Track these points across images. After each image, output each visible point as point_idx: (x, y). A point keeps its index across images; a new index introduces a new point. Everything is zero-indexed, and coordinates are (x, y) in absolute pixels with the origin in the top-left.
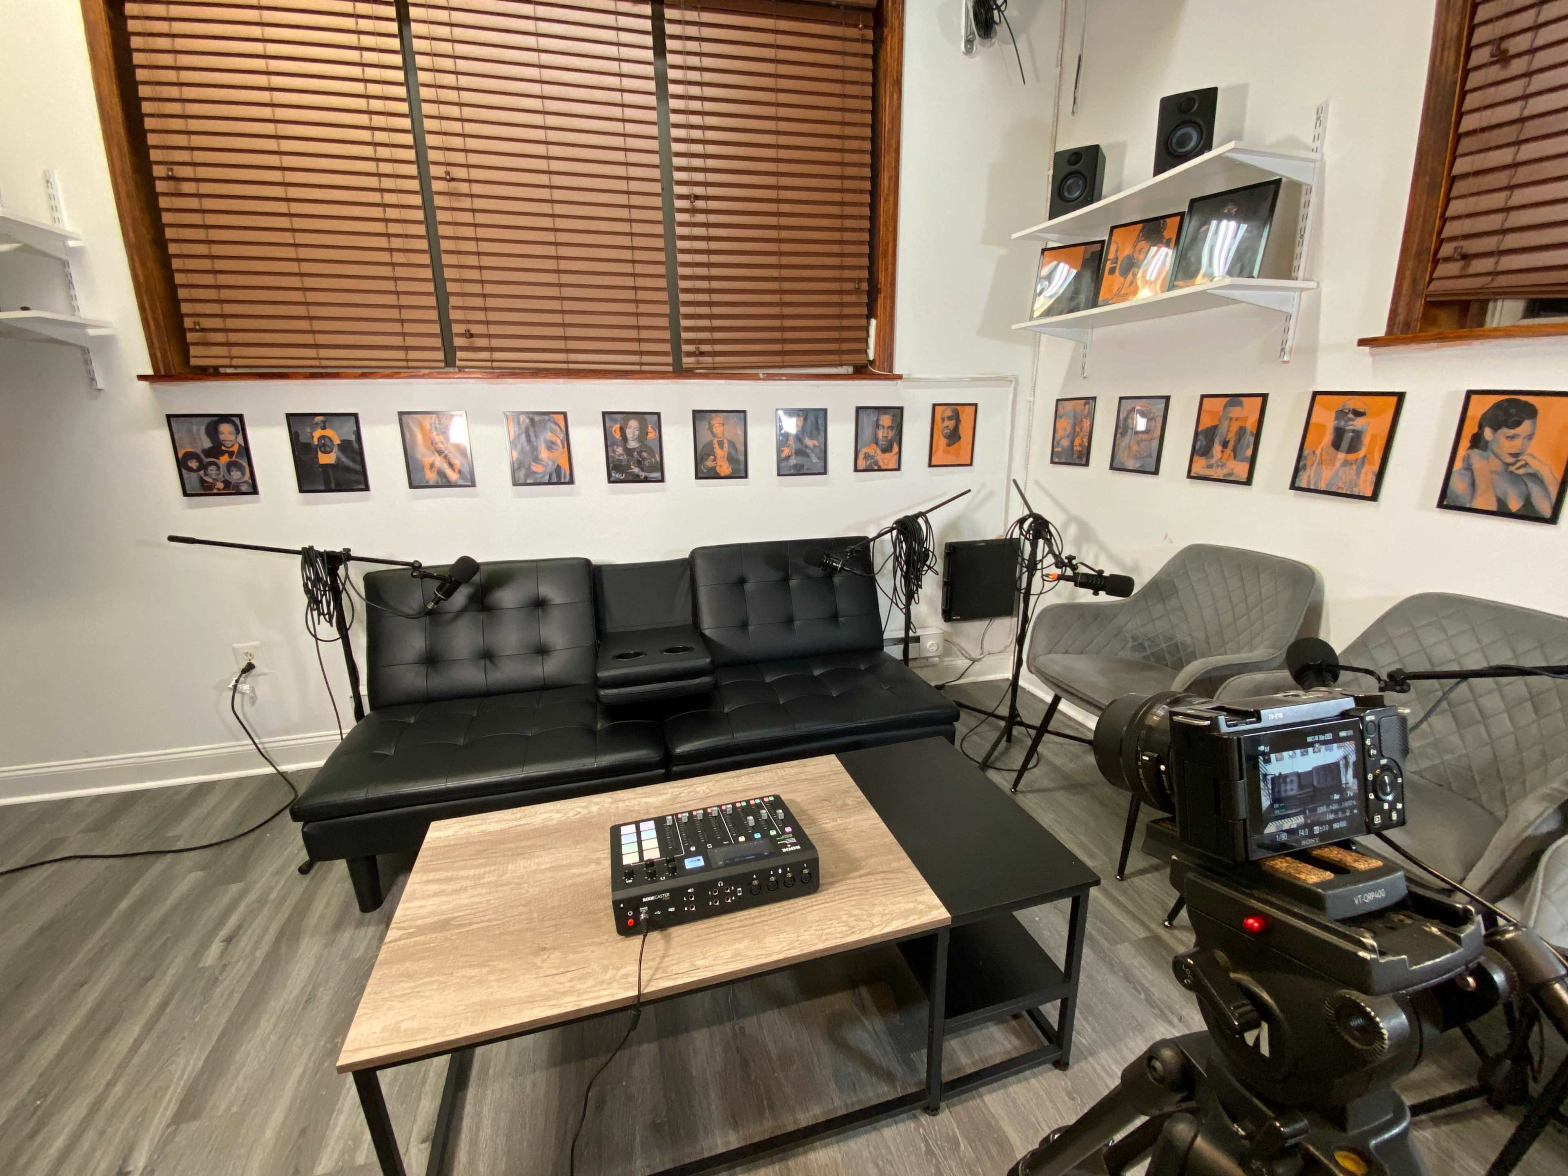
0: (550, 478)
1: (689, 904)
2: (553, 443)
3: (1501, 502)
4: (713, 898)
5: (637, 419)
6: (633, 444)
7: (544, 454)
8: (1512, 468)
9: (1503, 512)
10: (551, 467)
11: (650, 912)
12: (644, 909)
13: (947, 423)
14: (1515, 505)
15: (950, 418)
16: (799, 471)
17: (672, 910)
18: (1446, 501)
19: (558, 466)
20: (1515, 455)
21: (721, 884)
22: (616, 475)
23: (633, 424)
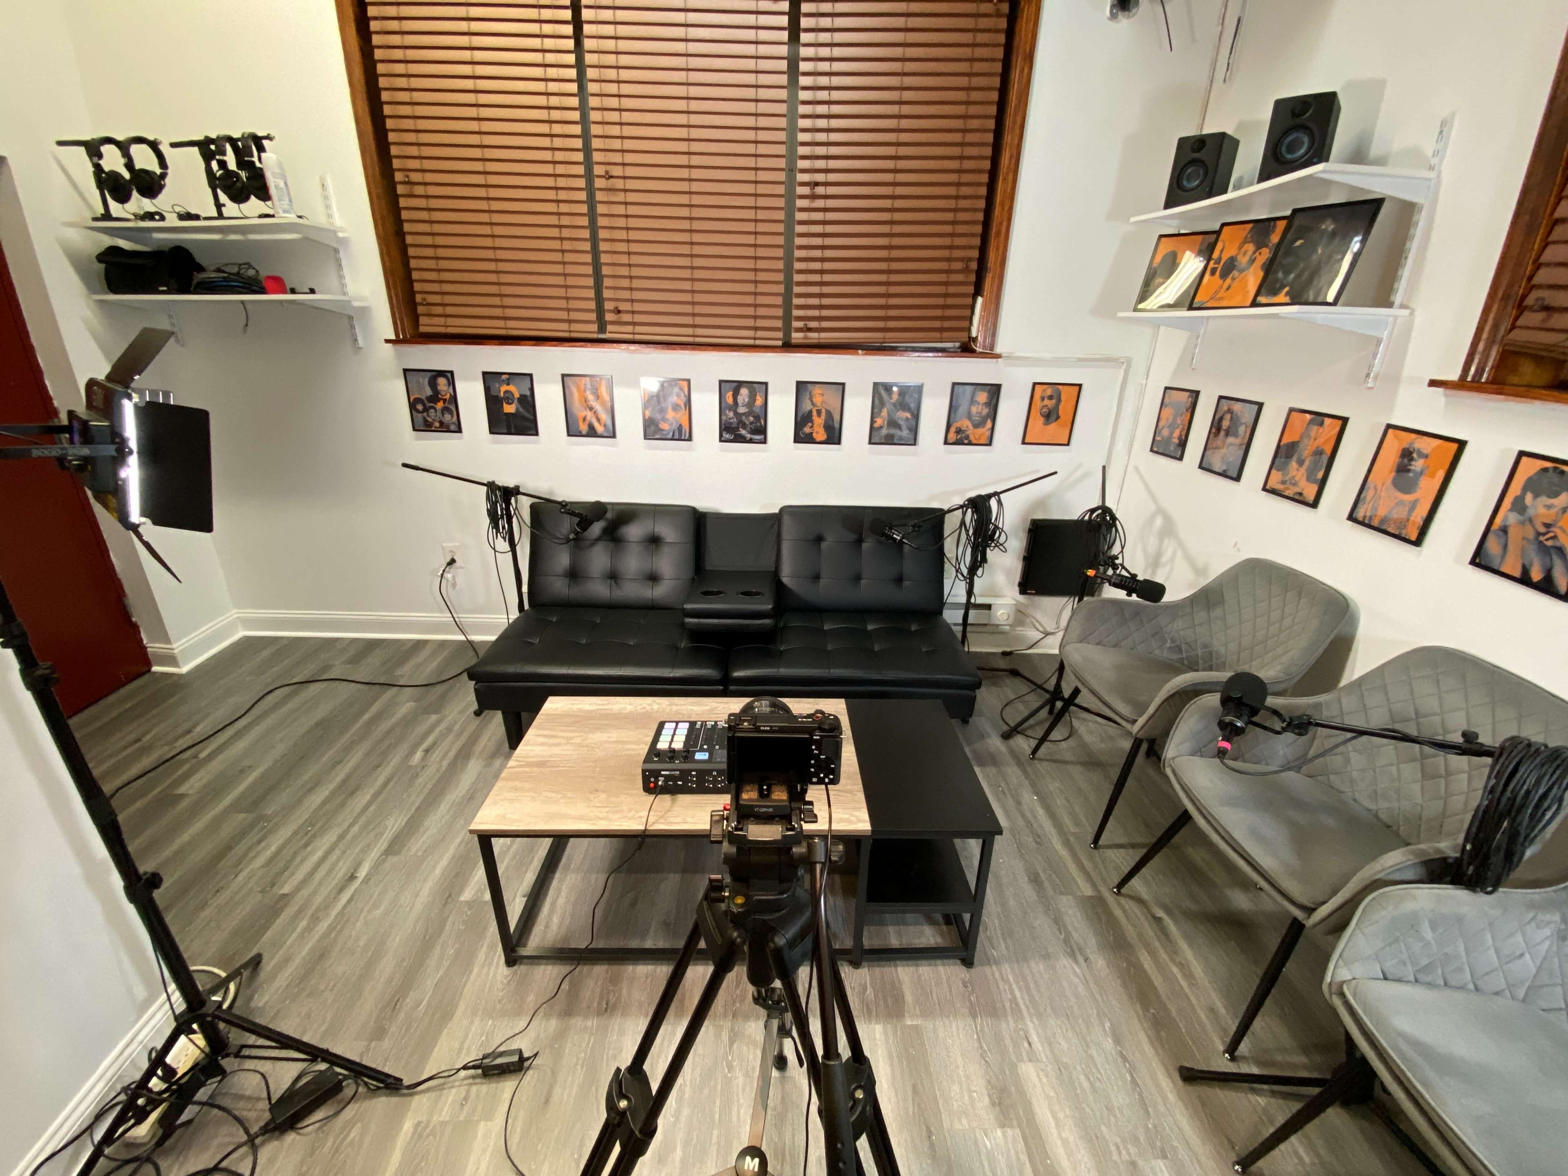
0: (673, 435)
1: (692, 782)
2: (677, 405)
3: (1525, 571)
4: (708, 781)
5: (747, 388)
6: (742, 410)
7: (670, 415)
8: (1542, 538)
9: (1524, 580)
10: (675, 426)
11: (665, 781)
12: (661, 779)
13: (1046, 402)
14: (1536, 575)
15: (1050, 398)
16: (889, 441)
17: (680, 783)
18: (1479, 560)
19: (680, 425)
20: (1547, 526)
21: (715, 773)
22: (726, 436)
23: (744, 392)
